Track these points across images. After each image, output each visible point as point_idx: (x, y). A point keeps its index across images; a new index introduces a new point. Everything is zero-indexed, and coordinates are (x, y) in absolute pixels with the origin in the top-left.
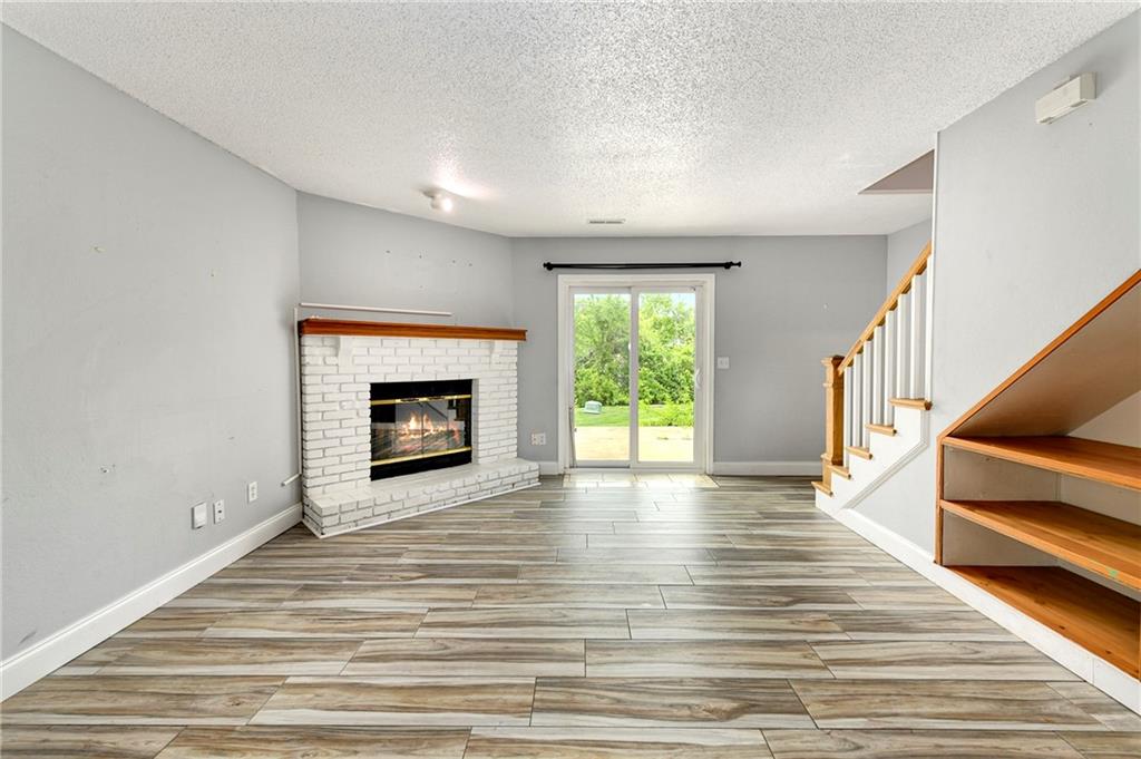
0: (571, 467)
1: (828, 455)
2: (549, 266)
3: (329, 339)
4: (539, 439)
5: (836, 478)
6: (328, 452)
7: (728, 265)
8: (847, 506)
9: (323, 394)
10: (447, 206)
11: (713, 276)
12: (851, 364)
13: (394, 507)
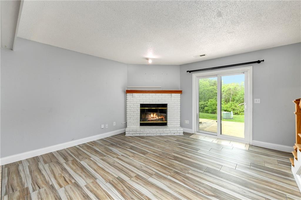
0: (198, 132)
2: (189, 72)
3: (131, 94)
4: (187, 122)
6: (131, 118)
7: (259, 62)
8: (297, 173)
9: (130, 106)
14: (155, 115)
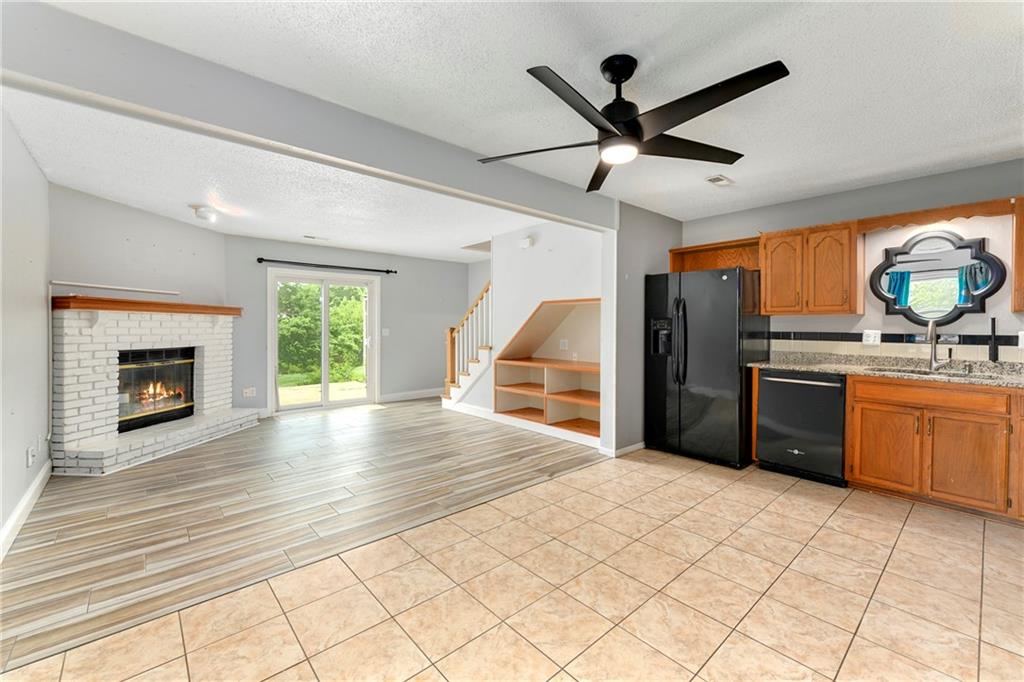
0: (277, 411)
1: (448, 379)
2: (260, 260)
3: (85, 314)
4: (249, 392)
5: (453, 391)
6: (82, 411)
7: (388, 272)
8: (459, 401)
9: (79, 361)
10: (213, 219)
11: (379, 277)
12: (458, 332)
13: (157, 447)
14: (159, 385)
